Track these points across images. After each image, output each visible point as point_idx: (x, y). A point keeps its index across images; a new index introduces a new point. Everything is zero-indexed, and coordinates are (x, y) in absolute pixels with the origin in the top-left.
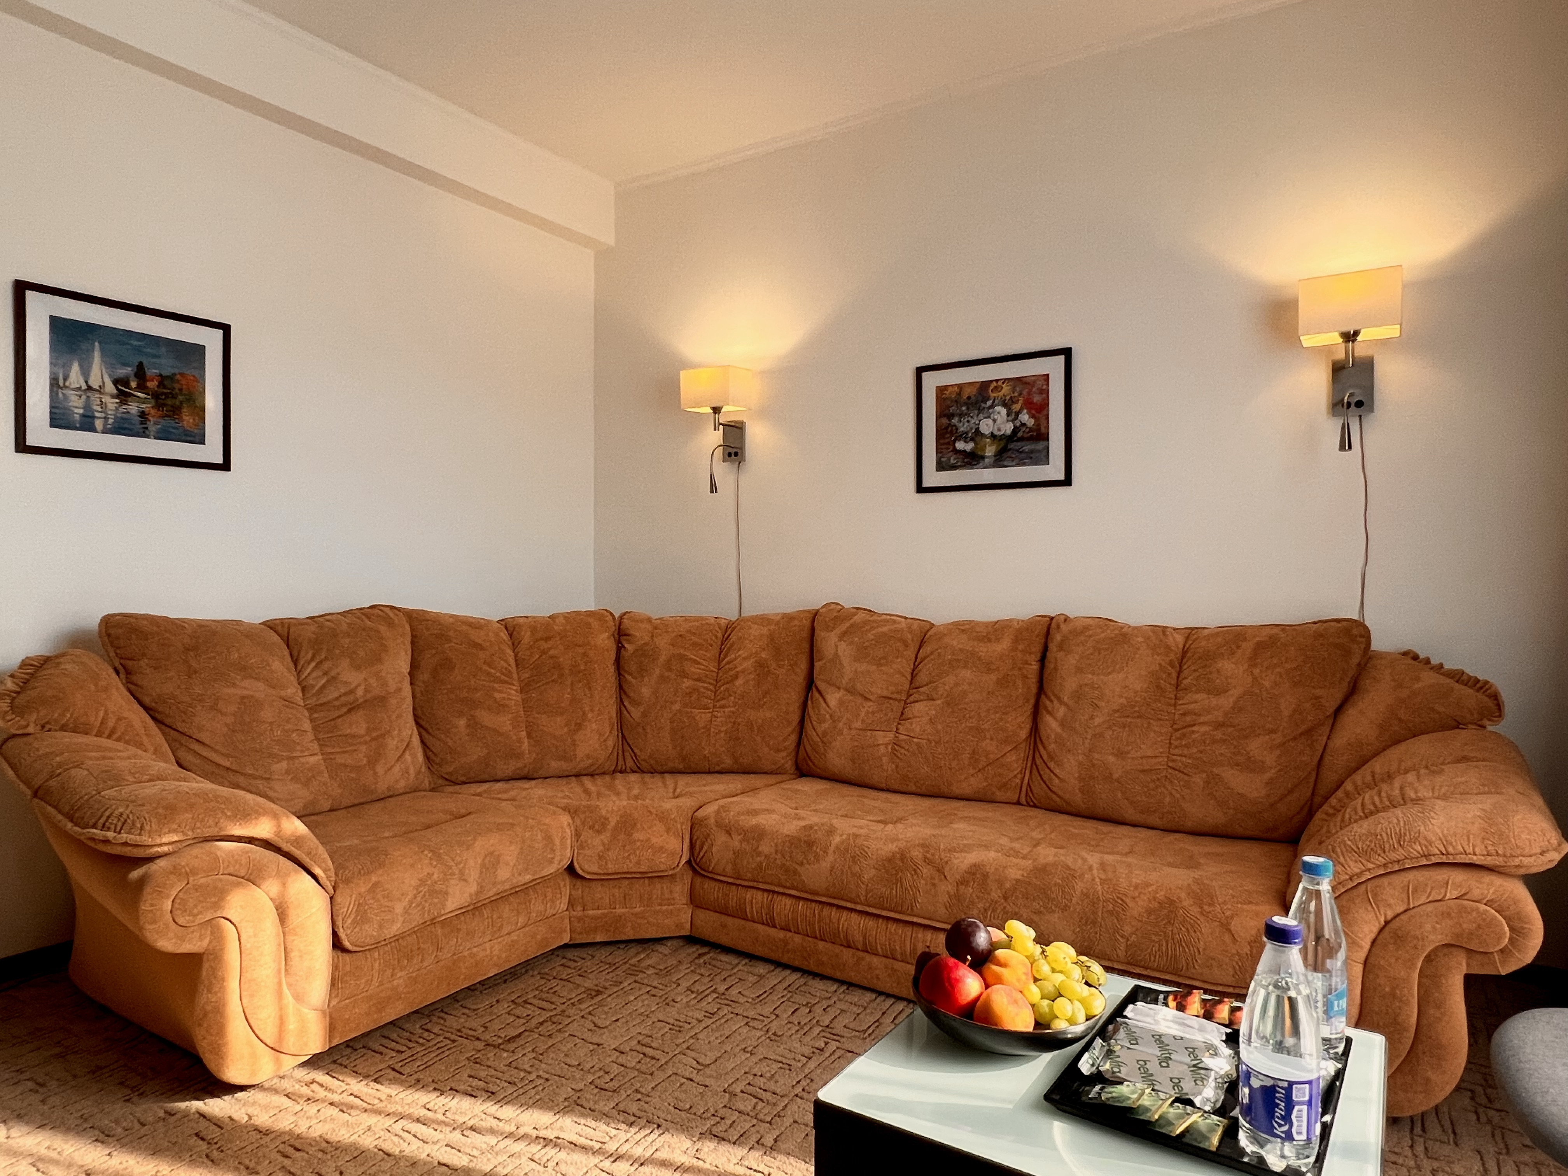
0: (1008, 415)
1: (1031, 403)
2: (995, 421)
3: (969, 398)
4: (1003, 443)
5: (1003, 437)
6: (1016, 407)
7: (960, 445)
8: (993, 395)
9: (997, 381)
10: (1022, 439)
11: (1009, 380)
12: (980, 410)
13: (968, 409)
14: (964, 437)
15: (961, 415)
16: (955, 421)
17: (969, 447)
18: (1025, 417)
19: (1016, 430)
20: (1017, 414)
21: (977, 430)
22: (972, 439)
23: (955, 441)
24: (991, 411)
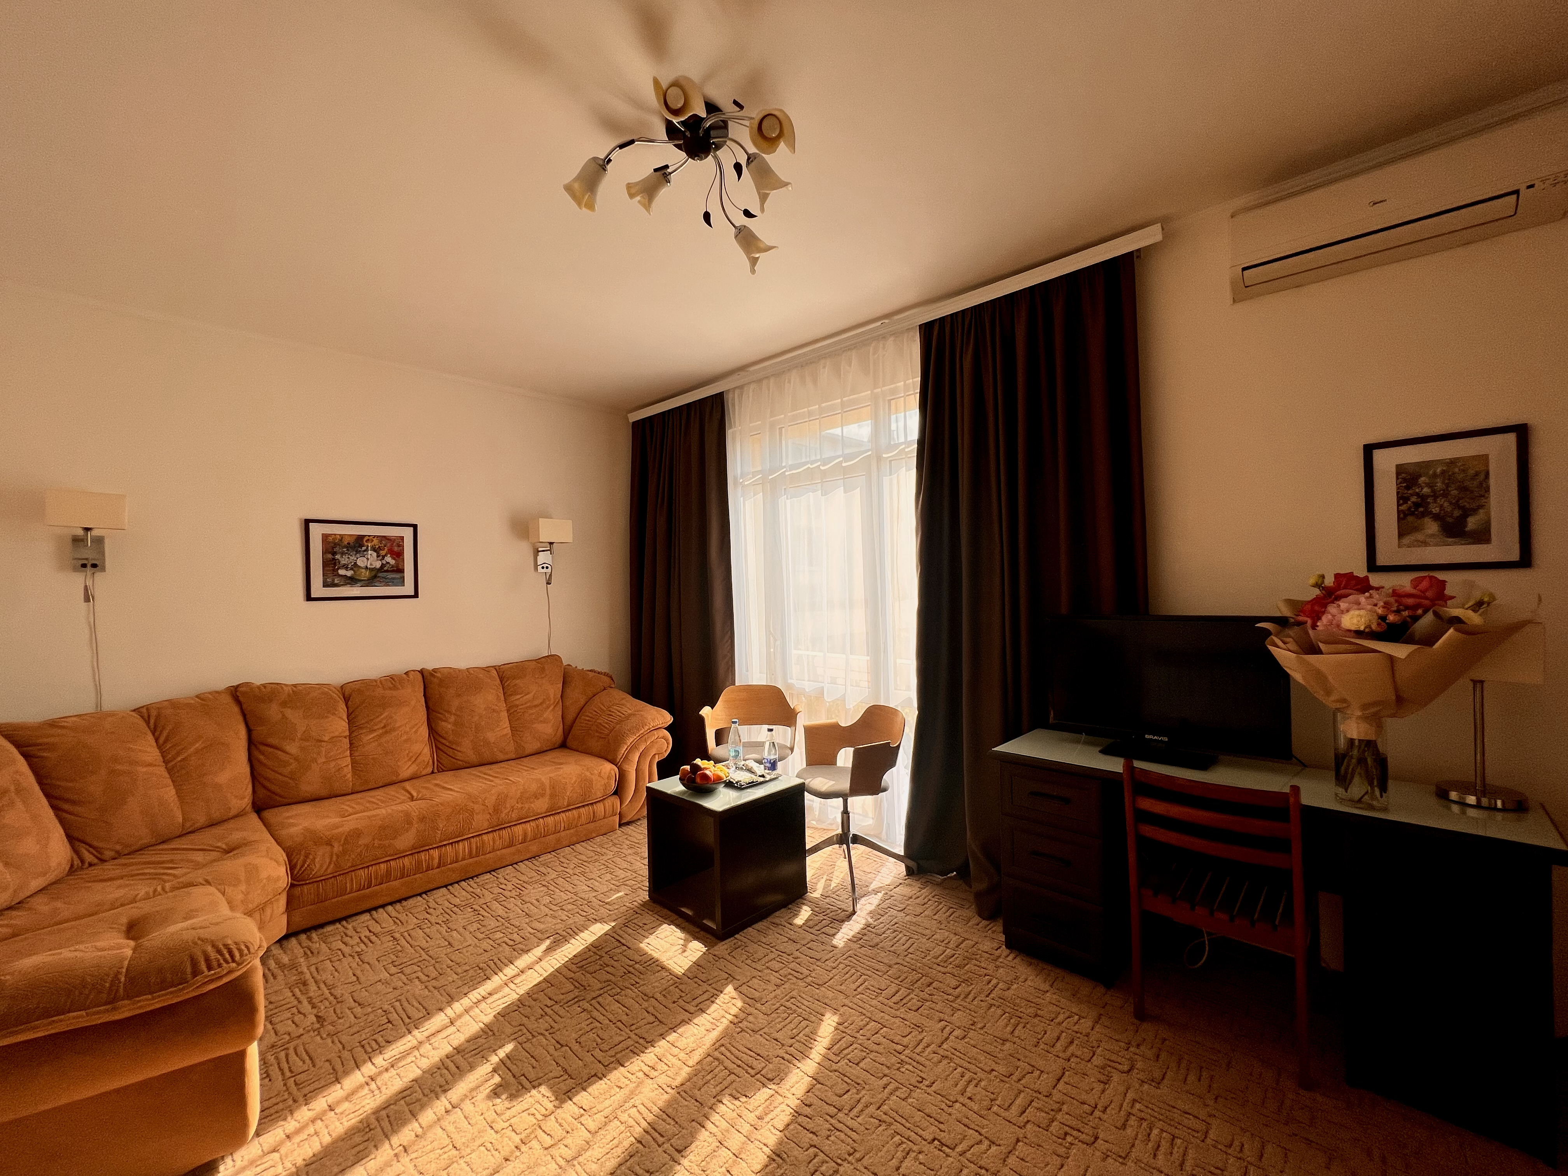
0: (378, 556)
1: (393, 551)
2: (368, 559)
3: (349, 544)
4: (373, 573)
5: (371, 570)
6: (383, 553)
7: (342, 572)
8: (366, 544)
9: (369, 536)
10: (387, 571)
11: (378, 536)
12: (357, 552)
13: (348, 550)
14: (346, 567)
15: (343, 554)
16: (338, 557)
17: (349, 573)
18: (388, 559)
19: (383, 566)
20: (383, 557)
21: (355, 563)
22: (352, 569)
23: (338, 569)
24: (365, 553)
